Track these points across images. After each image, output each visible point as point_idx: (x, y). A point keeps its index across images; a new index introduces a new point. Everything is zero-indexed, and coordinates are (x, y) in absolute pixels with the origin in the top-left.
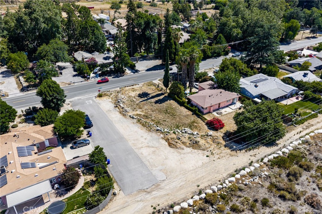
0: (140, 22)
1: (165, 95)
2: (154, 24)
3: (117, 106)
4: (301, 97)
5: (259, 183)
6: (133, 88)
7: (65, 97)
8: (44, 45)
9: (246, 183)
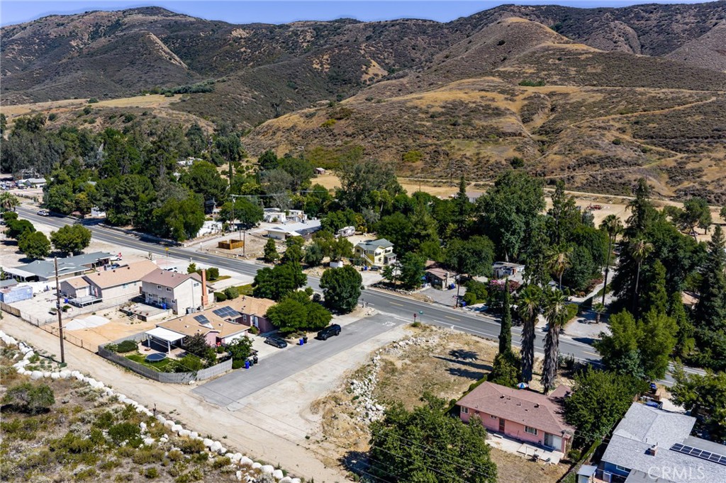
3: (396, 342)
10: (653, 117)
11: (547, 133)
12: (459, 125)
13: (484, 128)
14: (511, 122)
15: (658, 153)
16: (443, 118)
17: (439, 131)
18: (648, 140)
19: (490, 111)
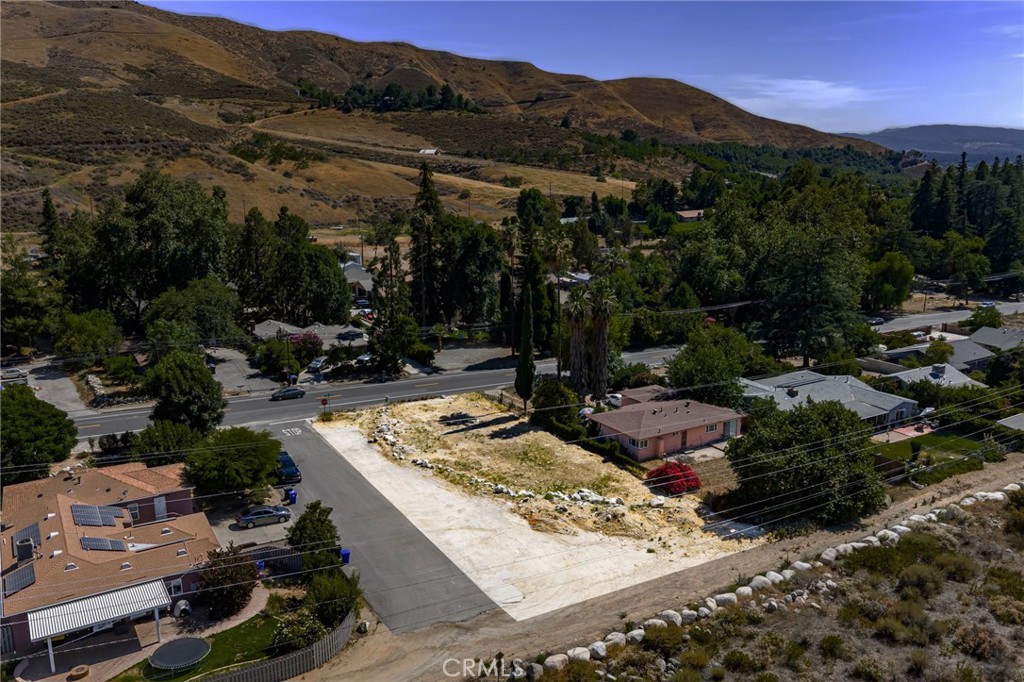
0: (450, 239)
1: (521, 420)
2: (491, 247)
3: (376, 441)
4: (930, 425)
5: (812, 607)
6: (425, 405)
7: (224, 405)
8: (172, 289)
9: (770, 604)
15: (51, 165)
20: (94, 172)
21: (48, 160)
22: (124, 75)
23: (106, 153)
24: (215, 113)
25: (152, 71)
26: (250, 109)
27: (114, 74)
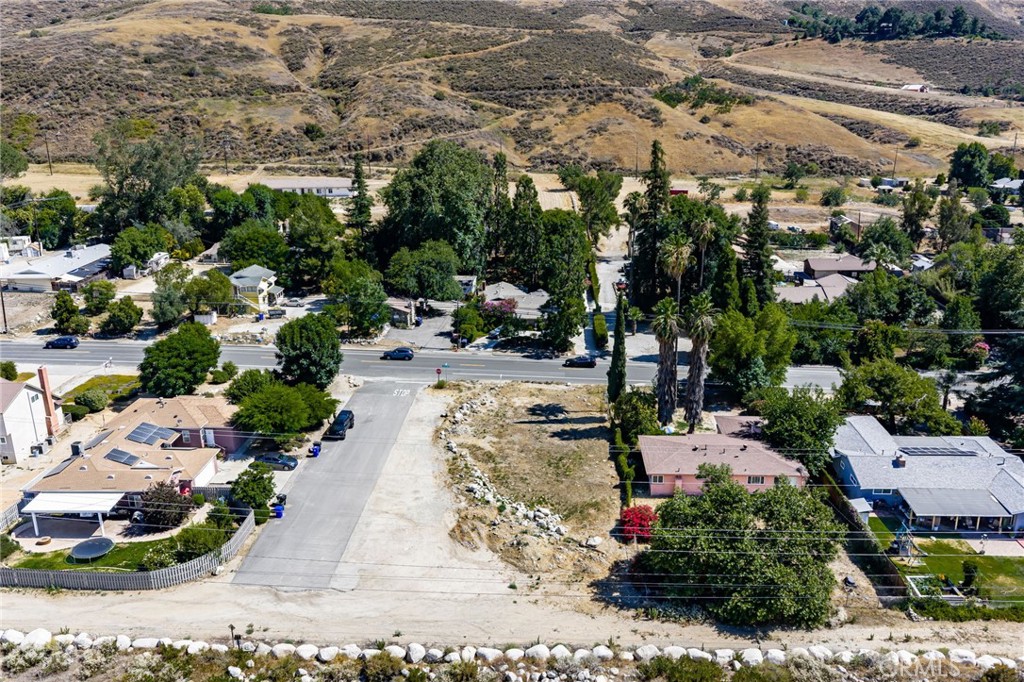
1: (606, 424)
3: (446, 416)
6: (540, 390)
10: (467, 62)
11: (334, 86)
12: (198, 75)
13: (240, 80)
14: (274, 70)
15: (492, 109)
16: (165, 64)
17: (169, 85)
18: (474, 93)
19: (237, 53)
20: (522, 116)
21: (491, 104)
22: (624, 11)
23: (539, 98)
24: (696, 47)
25: (651, 6)
26: (731, 42)
27: (616, 11)
